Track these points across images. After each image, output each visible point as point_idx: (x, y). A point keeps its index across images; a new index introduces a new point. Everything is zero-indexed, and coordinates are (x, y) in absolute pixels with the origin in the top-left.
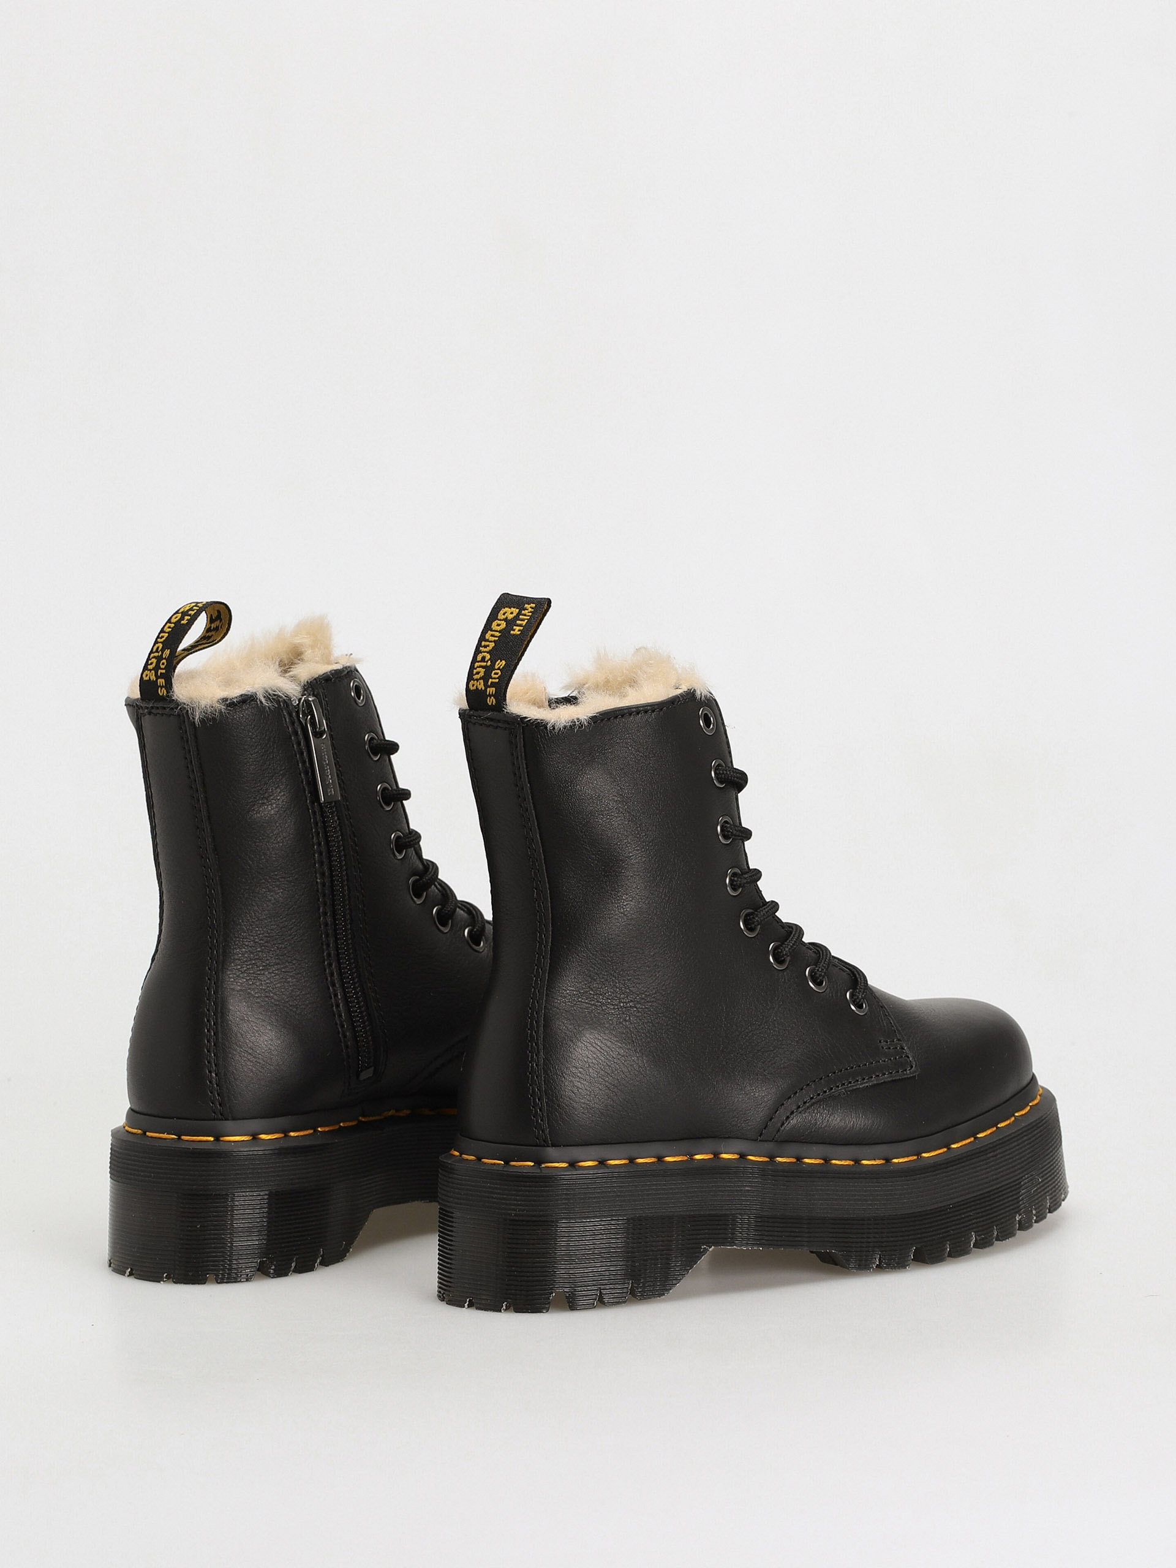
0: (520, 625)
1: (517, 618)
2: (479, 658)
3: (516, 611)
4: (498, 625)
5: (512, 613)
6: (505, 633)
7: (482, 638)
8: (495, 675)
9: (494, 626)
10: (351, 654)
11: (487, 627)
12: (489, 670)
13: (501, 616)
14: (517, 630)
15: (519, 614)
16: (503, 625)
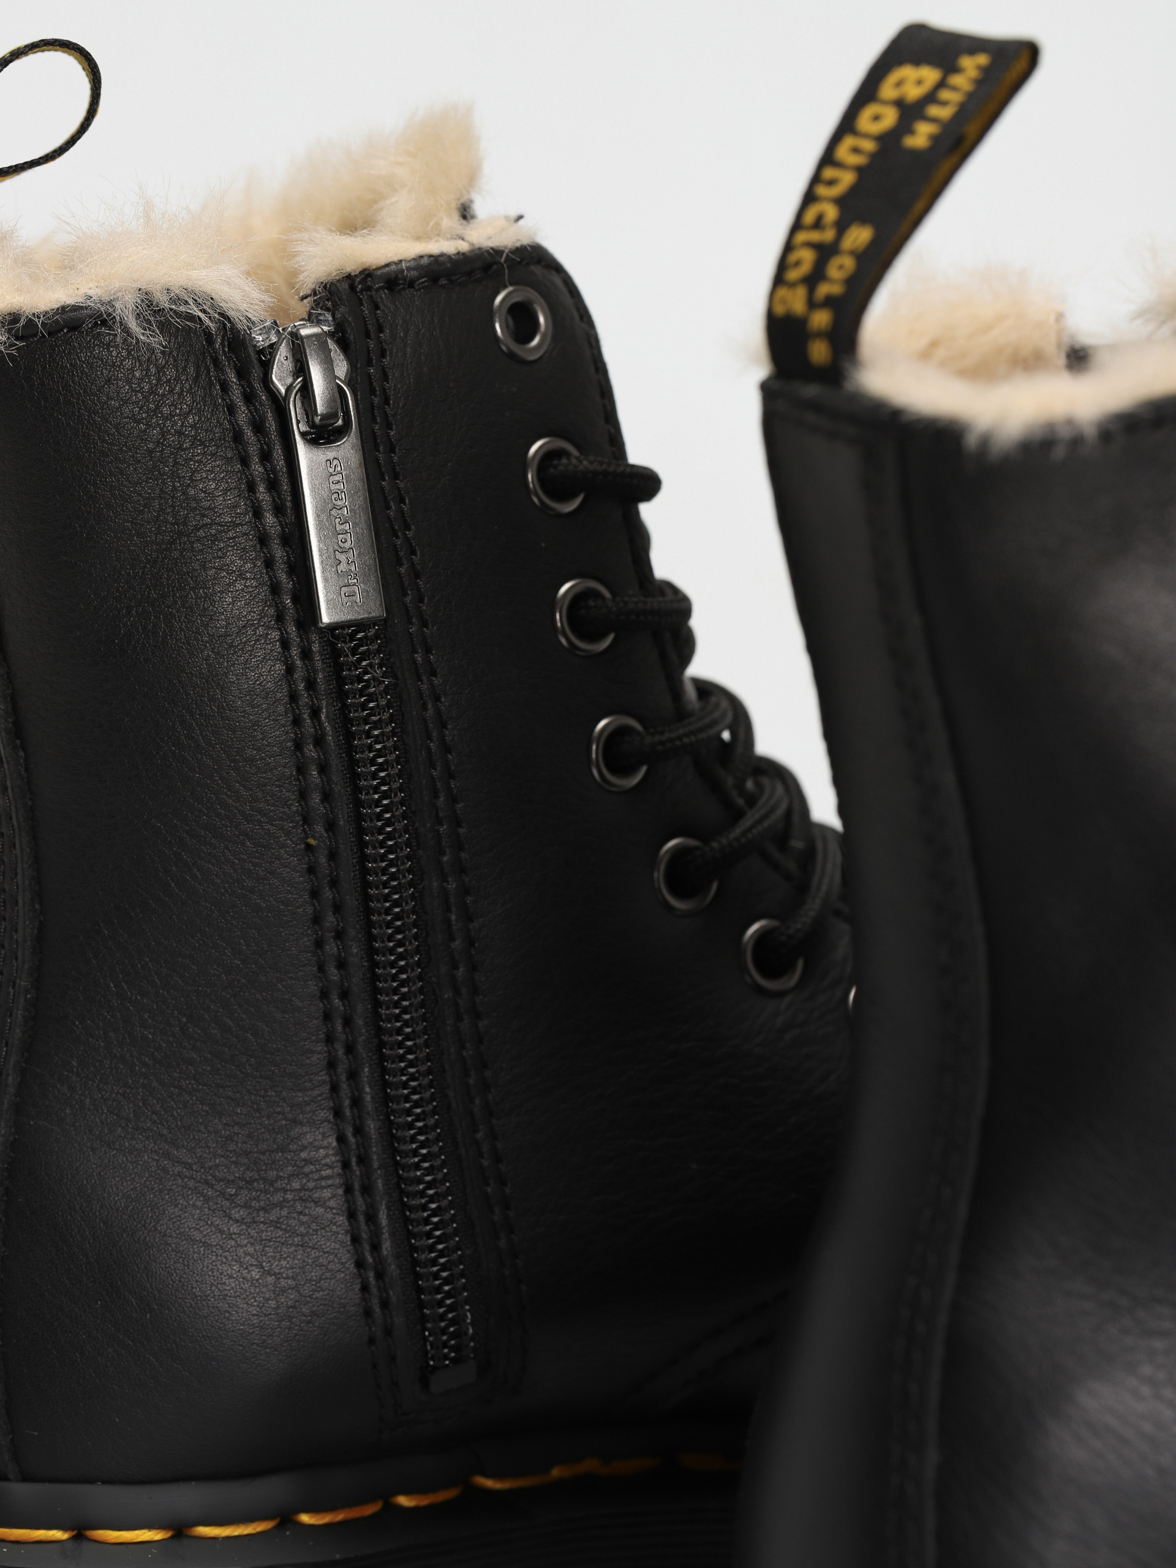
0: (933, 120)
1: (931, 98)
2: (810, 217)
3: (930, 75)
4: (876, 118)
5: (919, 82)
6: (889, 141)
7: (828, 159)
8: (840, 268)
9: (865, 122)
10: (520, 217)
11: (847, 125)
12: (825, 252)
13: (888, 90)
14: (921, 136)
15: (942, 84)
16: (890, 117)
